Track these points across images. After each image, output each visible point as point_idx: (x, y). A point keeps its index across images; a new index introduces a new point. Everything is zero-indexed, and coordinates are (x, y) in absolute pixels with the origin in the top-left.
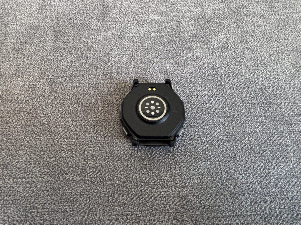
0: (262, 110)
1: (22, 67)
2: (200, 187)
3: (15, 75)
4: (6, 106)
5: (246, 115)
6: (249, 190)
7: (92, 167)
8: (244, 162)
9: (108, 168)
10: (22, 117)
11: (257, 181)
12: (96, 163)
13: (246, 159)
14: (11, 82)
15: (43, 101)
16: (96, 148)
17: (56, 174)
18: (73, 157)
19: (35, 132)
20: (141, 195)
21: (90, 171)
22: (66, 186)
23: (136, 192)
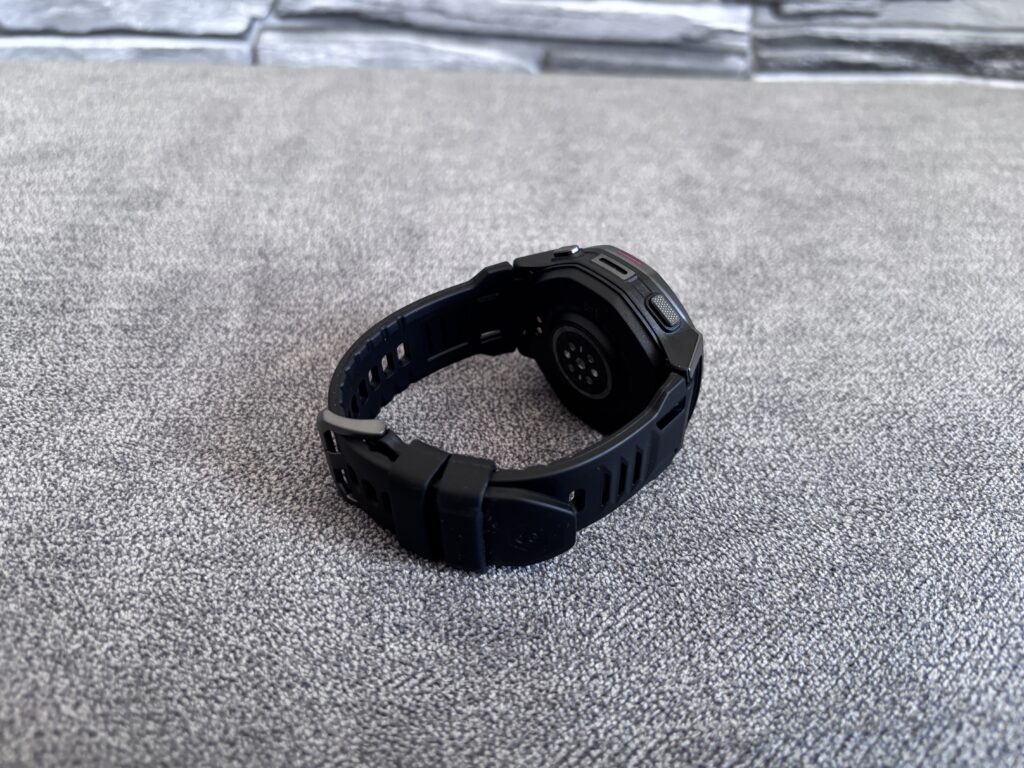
0: (949, 485)
1: (147, 371)
2: (805, 709)
3: (119, 392)
4: (81, 478)
5: (902, 499)
6: (974, 712)
7: (401, 663)
8: (935, 628)
9: (460, 662)
10: (138, 509)
11: (991, 683)
12: (416, 650)
13: (937, 618)
14: (102, 411)
15: (216, 465)
16: (411, 604)
17: (265, 684)
18: (327, 631)
19: (183, 555)
20: (596, 746)
21: (395, 673)
22: (307, 725)
23: (575, 738)
